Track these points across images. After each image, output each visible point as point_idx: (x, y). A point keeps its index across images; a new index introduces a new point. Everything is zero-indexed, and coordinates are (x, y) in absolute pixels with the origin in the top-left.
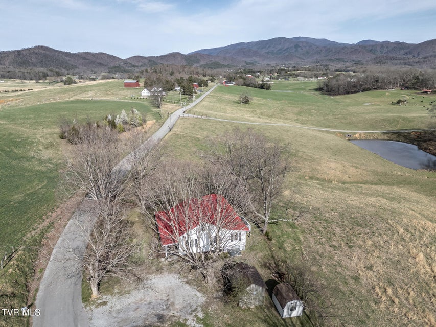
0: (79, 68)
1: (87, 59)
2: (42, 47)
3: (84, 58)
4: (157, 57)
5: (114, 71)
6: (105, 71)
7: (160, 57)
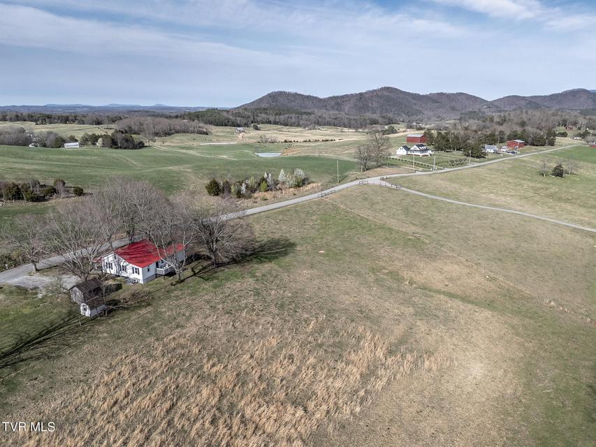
0: (423, 114)
1: (439, 102)
2: (388, 88)
3: (435, 101)
4: (545, 97)
5: (467, 118)
6: (455, 118)
7: (550, 96)
